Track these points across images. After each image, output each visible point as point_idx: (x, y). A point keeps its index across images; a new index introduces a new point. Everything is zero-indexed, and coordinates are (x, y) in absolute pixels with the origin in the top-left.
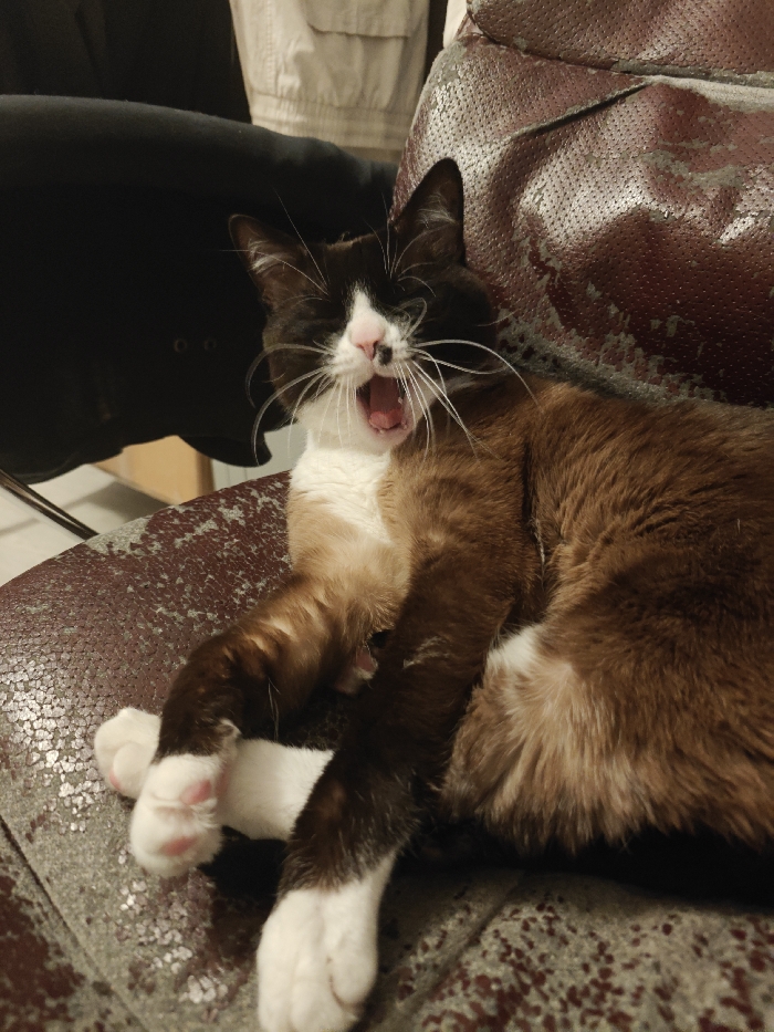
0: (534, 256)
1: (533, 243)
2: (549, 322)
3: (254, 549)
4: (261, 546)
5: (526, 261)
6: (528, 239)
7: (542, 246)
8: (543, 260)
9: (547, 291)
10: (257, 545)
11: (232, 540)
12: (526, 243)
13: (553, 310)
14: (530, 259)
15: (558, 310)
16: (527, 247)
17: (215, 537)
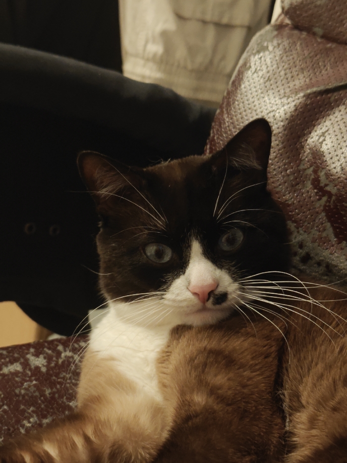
0: (316, 182)
1: (315, 172)
2: (324, 234)
3: (48, 392)
4: (54, 390)
5: (309, 186)
6: (312, 169)
7: (322, 174)
8: (322, 185)
9: (325, 210)
10: (52, 389)
11: (31, 381)
12: (310, 171)
13: (328, 225)
14: (312, 184)
15: (332, 225)
16: (311, 175)
17: (17, 377)
